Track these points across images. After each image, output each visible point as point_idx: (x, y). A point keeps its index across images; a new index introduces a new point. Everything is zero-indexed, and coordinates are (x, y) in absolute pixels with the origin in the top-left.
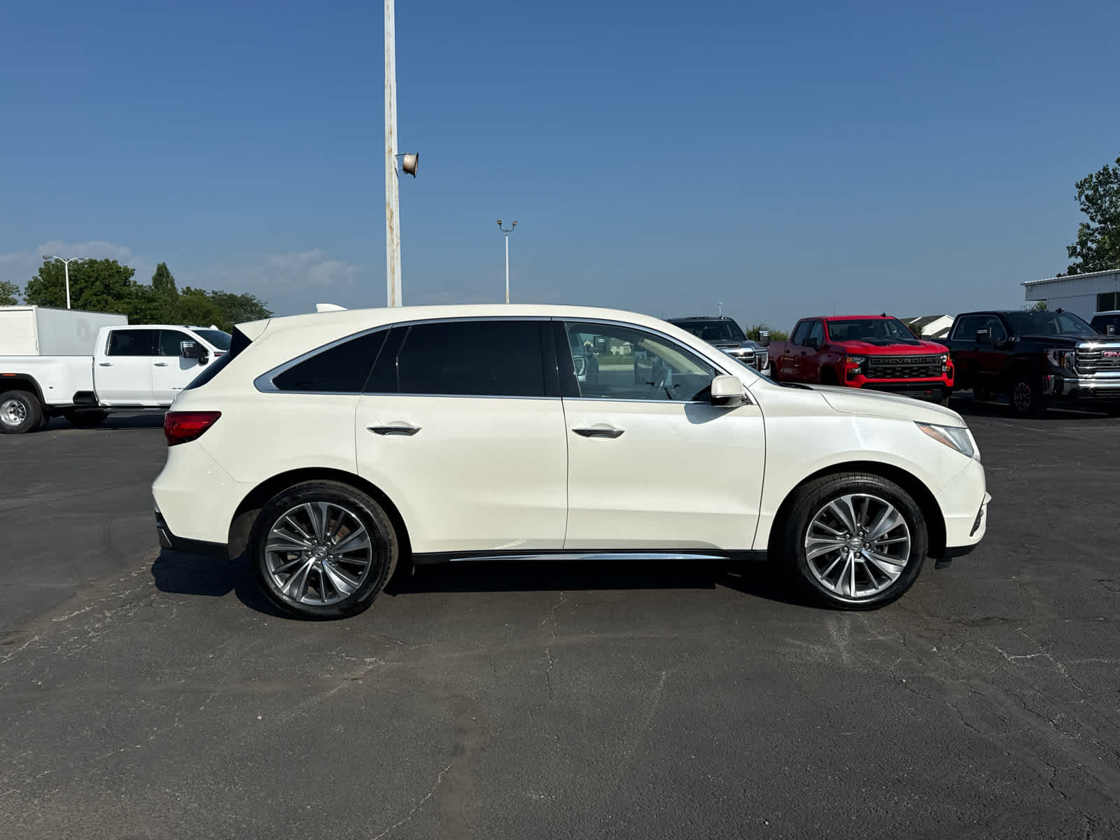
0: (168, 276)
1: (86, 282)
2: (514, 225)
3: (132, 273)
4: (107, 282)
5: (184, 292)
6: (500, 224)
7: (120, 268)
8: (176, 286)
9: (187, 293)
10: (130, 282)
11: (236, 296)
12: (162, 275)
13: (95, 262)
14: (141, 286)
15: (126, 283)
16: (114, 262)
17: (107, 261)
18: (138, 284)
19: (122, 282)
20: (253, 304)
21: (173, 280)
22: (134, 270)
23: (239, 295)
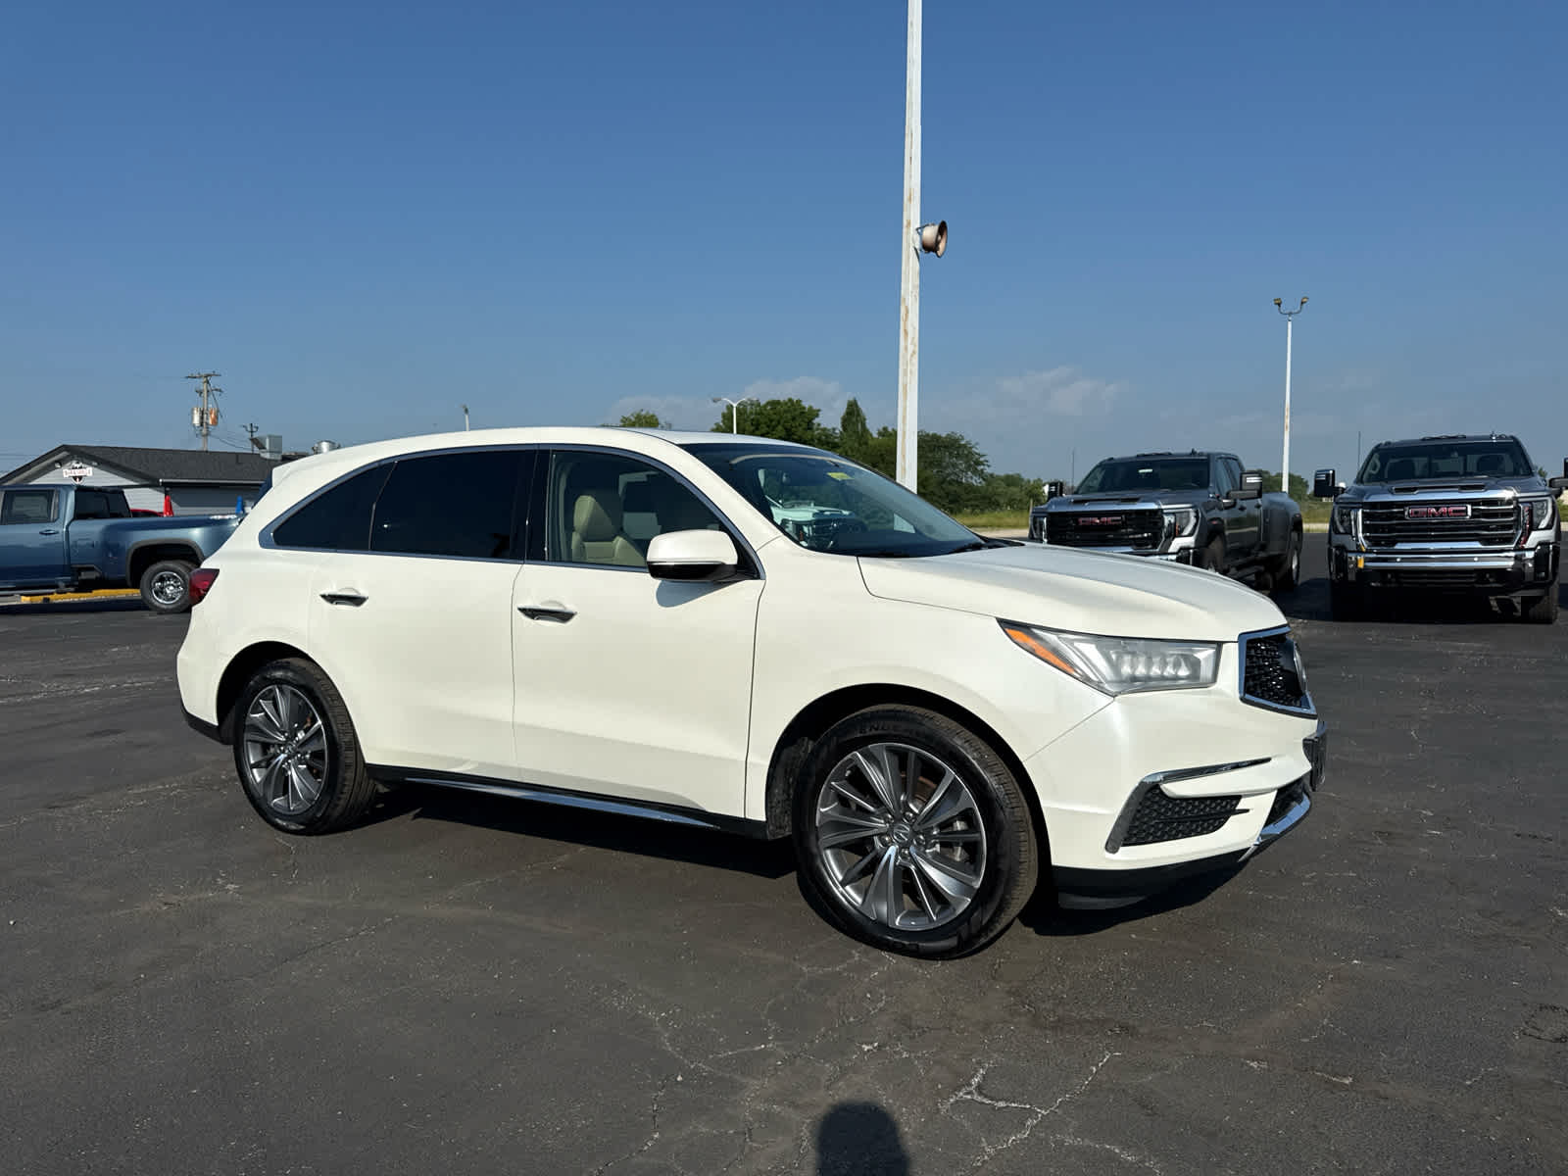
0: (859, 415)
1: (768, 426)
2: (1302, 303)
3: (815, 413)
4: (788, 425)
5: (880, 434)
6: (1279, 304)
7: (804, 408)
8: (868, 426)
9: (883, 436)
10: (813, 424)
11: (940, 437)
12: (853, 414)
13: (778, 402)
14: (824, 430)
15: (810, 426)
16: (799, 401)
17: (790, 400)
18: (822, 426)
19: (804, 425)
20: (960, 446)
21: (865, 419)
22: (819, 410)
23: (944, 435)
